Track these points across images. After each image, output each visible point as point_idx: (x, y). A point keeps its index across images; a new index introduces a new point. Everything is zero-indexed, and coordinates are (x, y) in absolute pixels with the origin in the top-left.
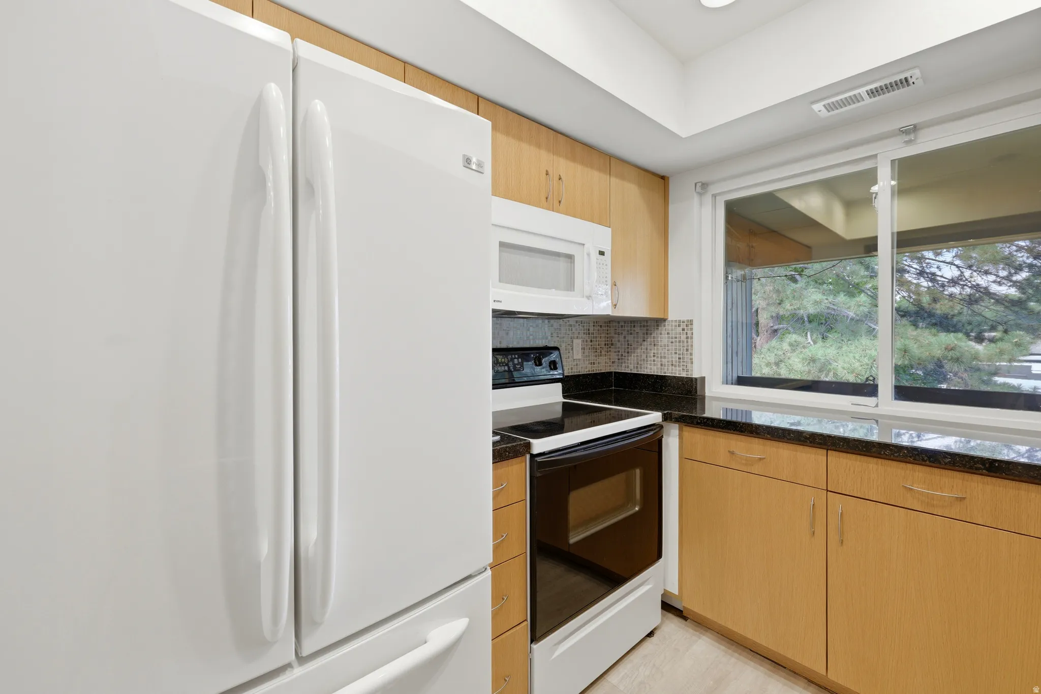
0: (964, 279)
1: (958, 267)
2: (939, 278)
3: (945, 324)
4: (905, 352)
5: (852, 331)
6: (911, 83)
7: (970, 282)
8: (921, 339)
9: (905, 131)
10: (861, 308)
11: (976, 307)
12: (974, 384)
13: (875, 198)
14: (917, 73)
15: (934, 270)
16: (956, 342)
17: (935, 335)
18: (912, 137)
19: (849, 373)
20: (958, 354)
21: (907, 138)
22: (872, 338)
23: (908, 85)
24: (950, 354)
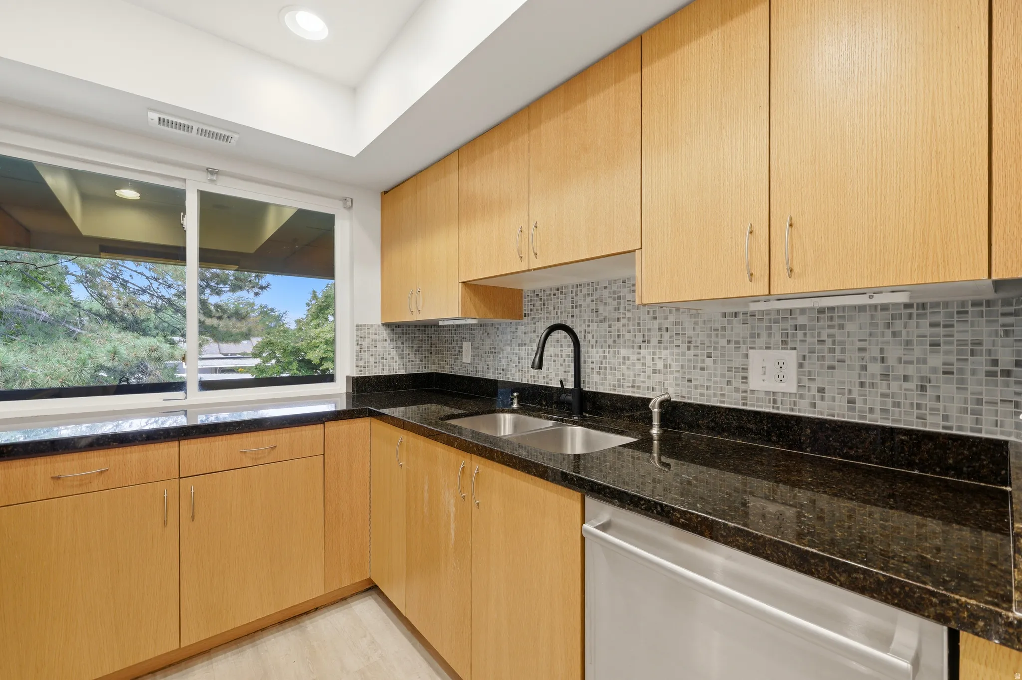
0: (152, 289)
1: (147, 278)
2: (129, 285)
3: (136, 326)
4: (115, 354)
5: (46, 333)
6: (229, 141)
7: (156, 292)
8: (125, 340)
9: (210, 171)
10: (62, 309)
11: (161, 314)
12: (164, 379)
13: (183, 217)
14: (236, 136)
15: (127, 278)
16: (158, 344)
17: (137, 337)
18: (214, 178)
19: (53, 379)
20: (160, 354)
21: (209, 177)
22: (73, 340)
23: (227, 140)
24: (154, 354)
